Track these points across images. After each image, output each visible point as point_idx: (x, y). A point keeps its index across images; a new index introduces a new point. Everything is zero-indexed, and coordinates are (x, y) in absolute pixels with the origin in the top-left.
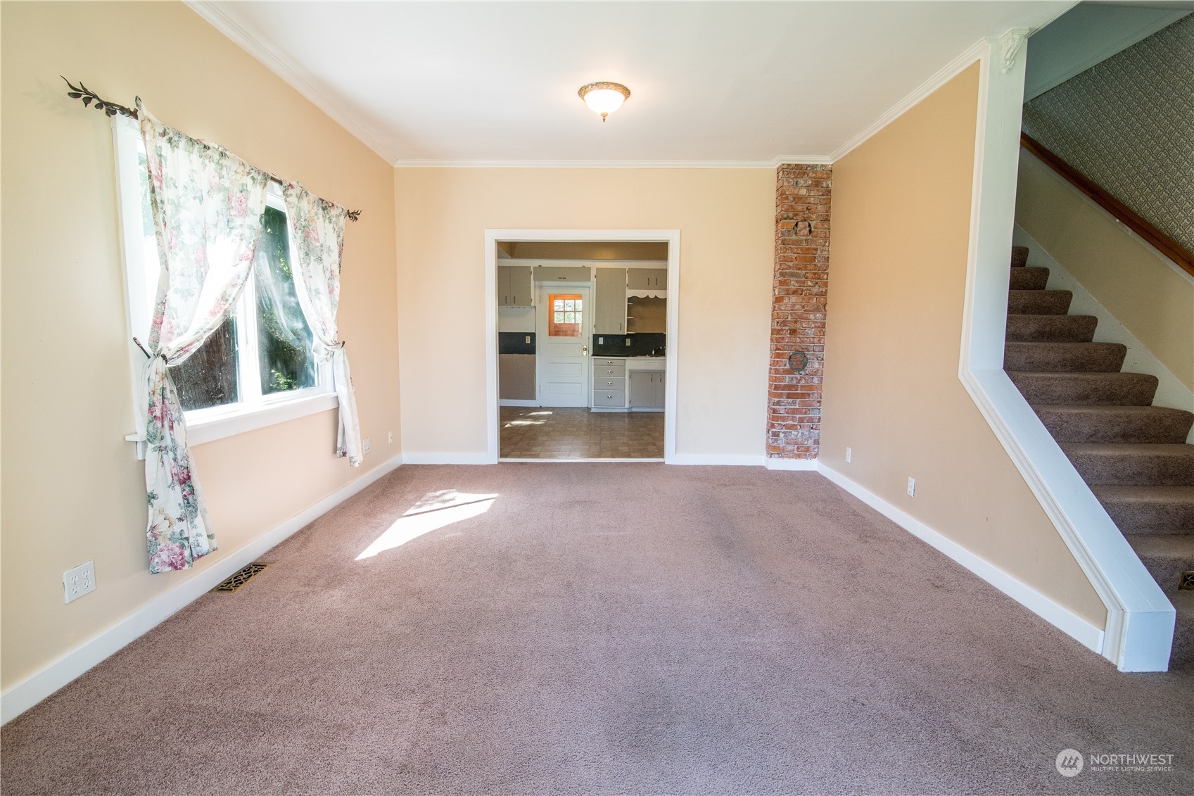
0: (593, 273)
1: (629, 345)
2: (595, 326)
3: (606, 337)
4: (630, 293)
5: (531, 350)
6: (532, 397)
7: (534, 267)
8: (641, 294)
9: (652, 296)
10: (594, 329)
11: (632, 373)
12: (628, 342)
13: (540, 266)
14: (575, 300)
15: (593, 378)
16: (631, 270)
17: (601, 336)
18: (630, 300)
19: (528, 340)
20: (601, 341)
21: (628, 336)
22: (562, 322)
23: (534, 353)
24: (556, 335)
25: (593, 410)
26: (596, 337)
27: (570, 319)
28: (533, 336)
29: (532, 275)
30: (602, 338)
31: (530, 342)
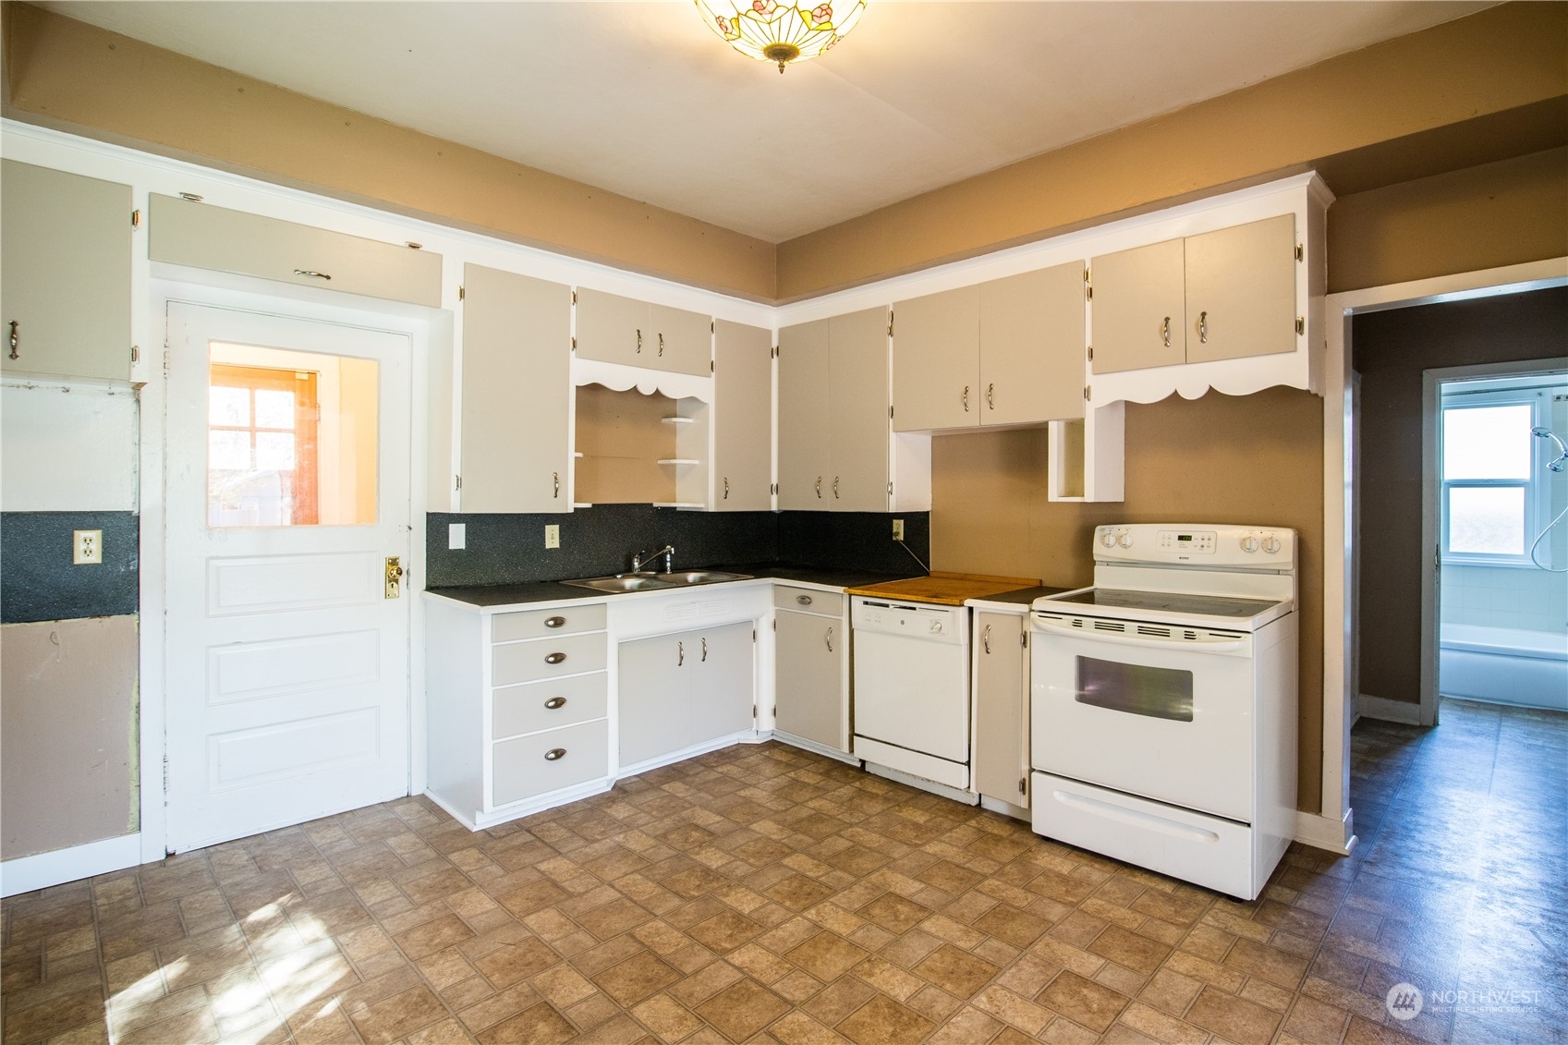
0: (452, 280)
1: (556, 544)
2: (459, 484)
3: (475, 522)
4: (584, 371)
5: (105, 594)
7: (152, 196)
8: (618, 377)
9: (646, 389)
10: (456, 494)
11: (625, 650)
12: (552, 538)
14: (252, 388)
15: (487, 692)
16: (583, 297)
17: (460, 523)
18: (582, 393)
19: (89, 548)
20: (457, 537)
21: (554, 518)
23: (133, 608)
26: (437, 524)
28: (118, 527)
29: (140, 236)
30: (462, 526)
31: (96, 558)
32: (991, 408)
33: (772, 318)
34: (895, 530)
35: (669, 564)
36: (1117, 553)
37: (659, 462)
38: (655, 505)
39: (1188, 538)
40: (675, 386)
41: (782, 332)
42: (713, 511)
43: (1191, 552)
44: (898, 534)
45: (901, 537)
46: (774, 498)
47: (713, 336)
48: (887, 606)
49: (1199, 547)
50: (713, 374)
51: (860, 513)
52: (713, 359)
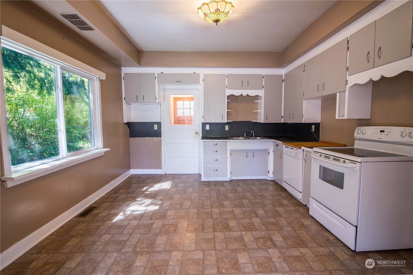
0: (202, 77)
1: (228, 129)
2: (203, 117)
3: (211, 124)
4: (229, 92)
5: (158, 134)
6: (160, 167)
7: (158, 74)
8: (237, 93)
9: (245, 94)
10: (203, 119)
11: (232, 152)
12: (227, 128)
13: (162, 73)
15: (203, 156)
16: (229, 76)
17: (208, 124)
18: (228, 97)
19: (156, 127)
20: (208, 127)
21: (227, 123)
22: (183, 115)
23: (160, 136)
24: (178, 123)
25: (203, 179)
26: (204, 125)
27: (187, 113)
28: (159, 124)
29: (156, 80)
30: (208, 125)
31: (157, 129)
32: (324, 91)
33: (282, 72)
34: (312, 128)
35: (254, 135)
36: (361, 136)
37: (253, 111)
38: (252, 121)
39: (383, 131)
40: (252, 93)
41: (285, 75)
42: (263, 122)
43: (383, 137)
44: (313, 129)
45: (314, 130)
46: (282, 119)
47: (264, 79)
48: (288, 147)
49: (386, 135)
50: (263, 89)
51: (297, 123)
52: (264, 85)
